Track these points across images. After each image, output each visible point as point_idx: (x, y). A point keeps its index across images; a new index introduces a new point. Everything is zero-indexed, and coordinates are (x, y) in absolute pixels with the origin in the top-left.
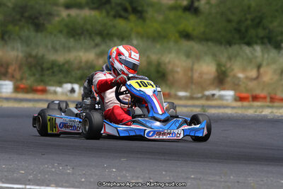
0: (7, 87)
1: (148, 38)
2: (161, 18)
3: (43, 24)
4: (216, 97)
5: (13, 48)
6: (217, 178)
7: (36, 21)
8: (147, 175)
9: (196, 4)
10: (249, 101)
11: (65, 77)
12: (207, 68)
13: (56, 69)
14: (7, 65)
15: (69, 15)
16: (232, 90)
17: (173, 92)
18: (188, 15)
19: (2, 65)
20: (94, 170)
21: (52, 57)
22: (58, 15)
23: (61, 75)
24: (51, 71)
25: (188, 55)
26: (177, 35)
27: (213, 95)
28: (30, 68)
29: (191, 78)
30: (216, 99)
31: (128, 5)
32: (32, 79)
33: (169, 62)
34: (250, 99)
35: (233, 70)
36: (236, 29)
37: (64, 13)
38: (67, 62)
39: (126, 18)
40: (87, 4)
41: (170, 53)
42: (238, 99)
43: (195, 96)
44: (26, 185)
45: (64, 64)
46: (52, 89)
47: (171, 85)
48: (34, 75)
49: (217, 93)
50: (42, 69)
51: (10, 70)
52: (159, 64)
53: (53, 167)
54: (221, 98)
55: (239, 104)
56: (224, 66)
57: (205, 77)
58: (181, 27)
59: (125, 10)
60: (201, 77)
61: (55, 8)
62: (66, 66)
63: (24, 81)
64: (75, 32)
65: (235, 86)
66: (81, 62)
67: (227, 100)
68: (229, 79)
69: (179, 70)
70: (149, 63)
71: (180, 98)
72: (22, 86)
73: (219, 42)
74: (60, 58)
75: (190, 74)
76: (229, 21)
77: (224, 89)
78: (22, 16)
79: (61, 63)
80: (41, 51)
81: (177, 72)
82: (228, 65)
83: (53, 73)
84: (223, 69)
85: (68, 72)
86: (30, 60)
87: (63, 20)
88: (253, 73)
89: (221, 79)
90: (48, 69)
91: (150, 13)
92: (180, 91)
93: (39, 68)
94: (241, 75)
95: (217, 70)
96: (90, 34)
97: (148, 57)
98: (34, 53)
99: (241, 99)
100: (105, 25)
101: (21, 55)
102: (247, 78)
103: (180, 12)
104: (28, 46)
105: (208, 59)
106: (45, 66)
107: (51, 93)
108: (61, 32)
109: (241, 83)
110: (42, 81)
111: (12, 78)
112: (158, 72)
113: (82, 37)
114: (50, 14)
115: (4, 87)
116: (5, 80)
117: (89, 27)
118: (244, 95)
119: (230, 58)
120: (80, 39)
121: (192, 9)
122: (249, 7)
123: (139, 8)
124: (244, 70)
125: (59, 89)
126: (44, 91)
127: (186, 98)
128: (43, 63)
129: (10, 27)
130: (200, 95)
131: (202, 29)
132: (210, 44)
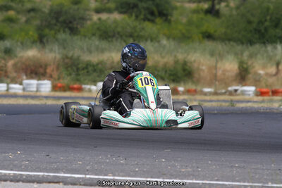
0: (46, 86)
1: (174, 39)
2: (184, 20)
3: (77, 28)
4: (239, 92)
5: (51, 50)
6: (259, 166)
7: (71, 25)
8: (194, 165)
9: (217, 7)
10: (269, 96)
11: (98, 76)
12: (230, 66)
13: (90, 69)
14: (46, 66)
15: (100, 19)
16: (253, 86)
17: (199, 88)
18: (209, 17)
19: (41, 66)
20: (144, 160)
21: (86, 58)
22: (91, 19)
23: (95, 74)
24: (85, 71)
25: (212, 54)
26: (200, 36)
27: (236, 91)
28: (67, 68)
29: (215, 75)
30: (239, 95)
31: (155, 9)
32: (69, 78)
33: (195, 61)
34: (270, 93)
35: (254, 67)
36: (255, 30)
37: (95, 17)
38: (101, 63)
39: (153, 21)
40: (117, 9)
41: (195, 52)
42: (259, 94)
43: (219, 91)
44: (86, 174)
45: (98, 64)
46: (88, 87)
47: (197, 82)
48: (70, 74)
49: (240, 88)
50: (78, 69)
51: (48, 71)
52: (185, 63)
53: (107, 158)
54: (243, 93)
55: (260, 98)
56: (247, 64)
57: (227, 74)
58: (204, 29)
59: (152, 13)
60: (224, 74)
61: (87, 13)
62: (100, 66)
63: (61, 81)
64: (107, 34)
65: (256, 82)
66: (113, 62)
67: (249, 95)
68: (250, 76)
69: (204, 68)
70: (176, 62)
71: (205, 94)
72: (59, 85)
73: (240, 41)
74: (94, 58)
75: (214, 71)
76: (250, 22)
77: (245, 85)
78: (57, 21)
79: (95, 63)
80: (76, 53)
81: (203, 70)
82: (250, 63)
83: (88, 72)
84: (245, 66)
85: (101, 71)
86: (67, 61)
87: (95, 23)
88: (273, 70)
89: (243, 76)
90: (83, 69)
91: (175, 16)
92: (206, 87)
93: (75, 68)
94: (261, 72)
95: (239, 68)
96: (121, 36)
97: (175, 56)
98: (70, 54)
99: (262, 94)
100: (135, 28)
101: (58, 56)
102: (267, 74)
103: (202, 15)
104: (64, 48)
105: (231, 57)
106: (80, 66)
107: (86, 91)
108: (94, 35)
109: (261, 79)
110: (78, 80)
111: (50, 77)
112: (184, 70)
113: (114, 39)
114: (83, 19)
115: (44, 86)
116: (44, 80)
117: (119, 29)
118: (265, 90)
119: (251, 56)
120: (112, 41)
121: (213, 12)
122: (268, 9)
123: (165, 12)
124: (264, 67)
125: (93, 88)
126: (80, 89)
127: (210, 94)
128: (78, 64)
129: (47, 31)
130: (223, 91)
131: (223, 30)
132: (232, 43)
